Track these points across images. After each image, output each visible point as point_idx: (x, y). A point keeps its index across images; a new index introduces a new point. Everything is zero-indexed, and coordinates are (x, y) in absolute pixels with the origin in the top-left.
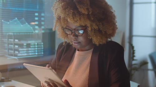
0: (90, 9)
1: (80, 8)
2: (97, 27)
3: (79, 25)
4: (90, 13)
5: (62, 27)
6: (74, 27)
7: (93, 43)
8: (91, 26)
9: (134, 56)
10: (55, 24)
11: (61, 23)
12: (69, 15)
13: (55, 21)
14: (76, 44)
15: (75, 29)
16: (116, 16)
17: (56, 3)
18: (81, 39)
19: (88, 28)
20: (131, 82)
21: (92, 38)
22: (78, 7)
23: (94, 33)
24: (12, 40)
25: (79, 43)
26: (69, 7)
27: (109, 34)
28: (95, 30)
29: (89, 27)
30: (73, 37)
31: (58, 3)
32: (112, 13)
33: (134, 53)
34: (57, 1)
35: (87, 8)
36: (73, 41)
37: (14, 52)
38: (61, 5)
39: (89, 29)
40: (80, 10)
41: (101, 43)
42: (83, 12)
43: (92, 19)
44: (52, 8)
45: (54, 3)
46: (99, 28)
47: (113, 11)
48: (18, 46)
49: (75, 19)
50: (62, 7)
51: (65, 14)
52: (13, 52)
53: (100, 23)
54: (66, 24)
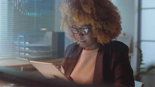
0: (94, 9)
1: (85, 7)
2: (101, 26)
3: (84, 24)
4: (94, 13)
5: (69, 26)
6: (80, 27)
7: (98, 42)
8: (95, 25)
9: (141, 60)
10: (62, 23)
11: (68, 22)
12: (74, 14)
13: (62, 21)
14: (82, 43)
15: (80, 28)
16: (121, 16)
17: (64, 3)
18: (87, 38)
19: (92, 27)
20: (135, 82)
21: (96, 37)
22: (83, 7)
23: (98, 32)
24: (23, 43)
25: (85, 41)
26: (75, 7)
27: (112, 33)
28: (99, 29)
29: (94, 26)
30: (79, 36)
31: (65, 3)
32: (118, 13)
33: (141, 57)
34: (64, 1)
35: (91, 8)
36: (79, 39)
37: (25, 54)
38: (67, 5)
39: (94, 28)
40: (84, 9)
41: (105, 42)
42: (86, 12)
43: (96, 18)
44: (60, 8)
45: (62, 4)
46: (103, 27)
47: (118, 12)
48: (29, 49)
49: (80, 18)
50: (69, 7)
51: (71, 13)
52: (23, 54)
53: (104, 23)
54: (73, 23)
